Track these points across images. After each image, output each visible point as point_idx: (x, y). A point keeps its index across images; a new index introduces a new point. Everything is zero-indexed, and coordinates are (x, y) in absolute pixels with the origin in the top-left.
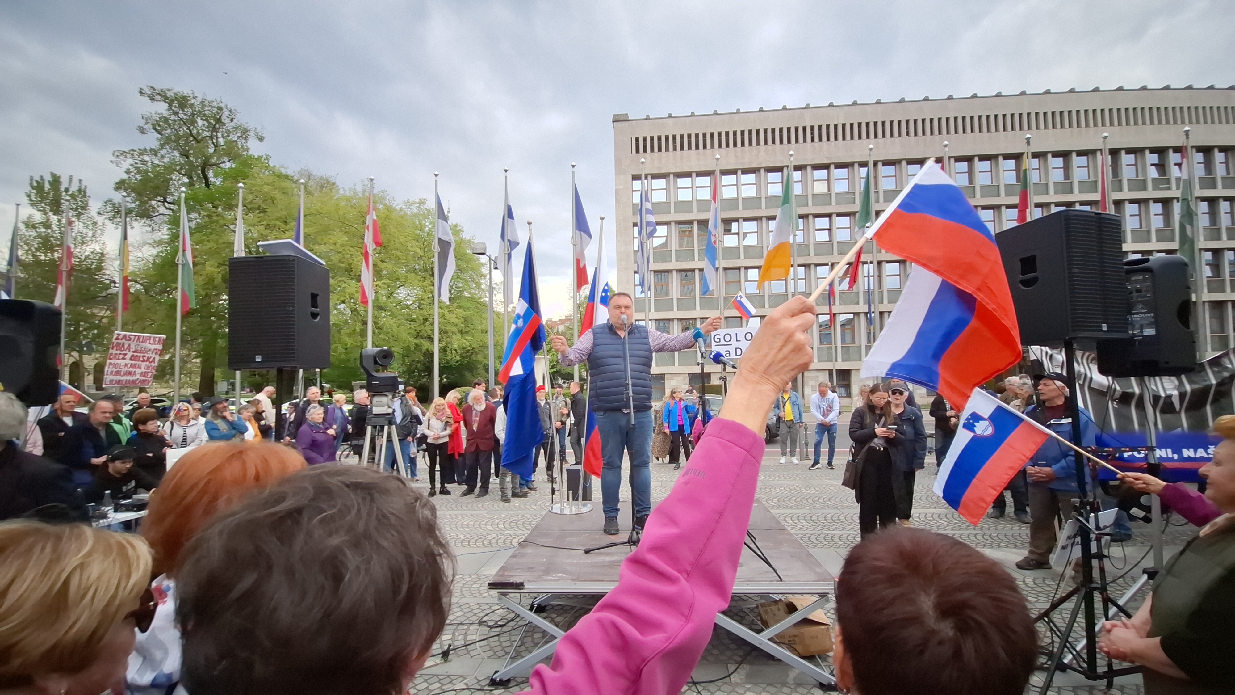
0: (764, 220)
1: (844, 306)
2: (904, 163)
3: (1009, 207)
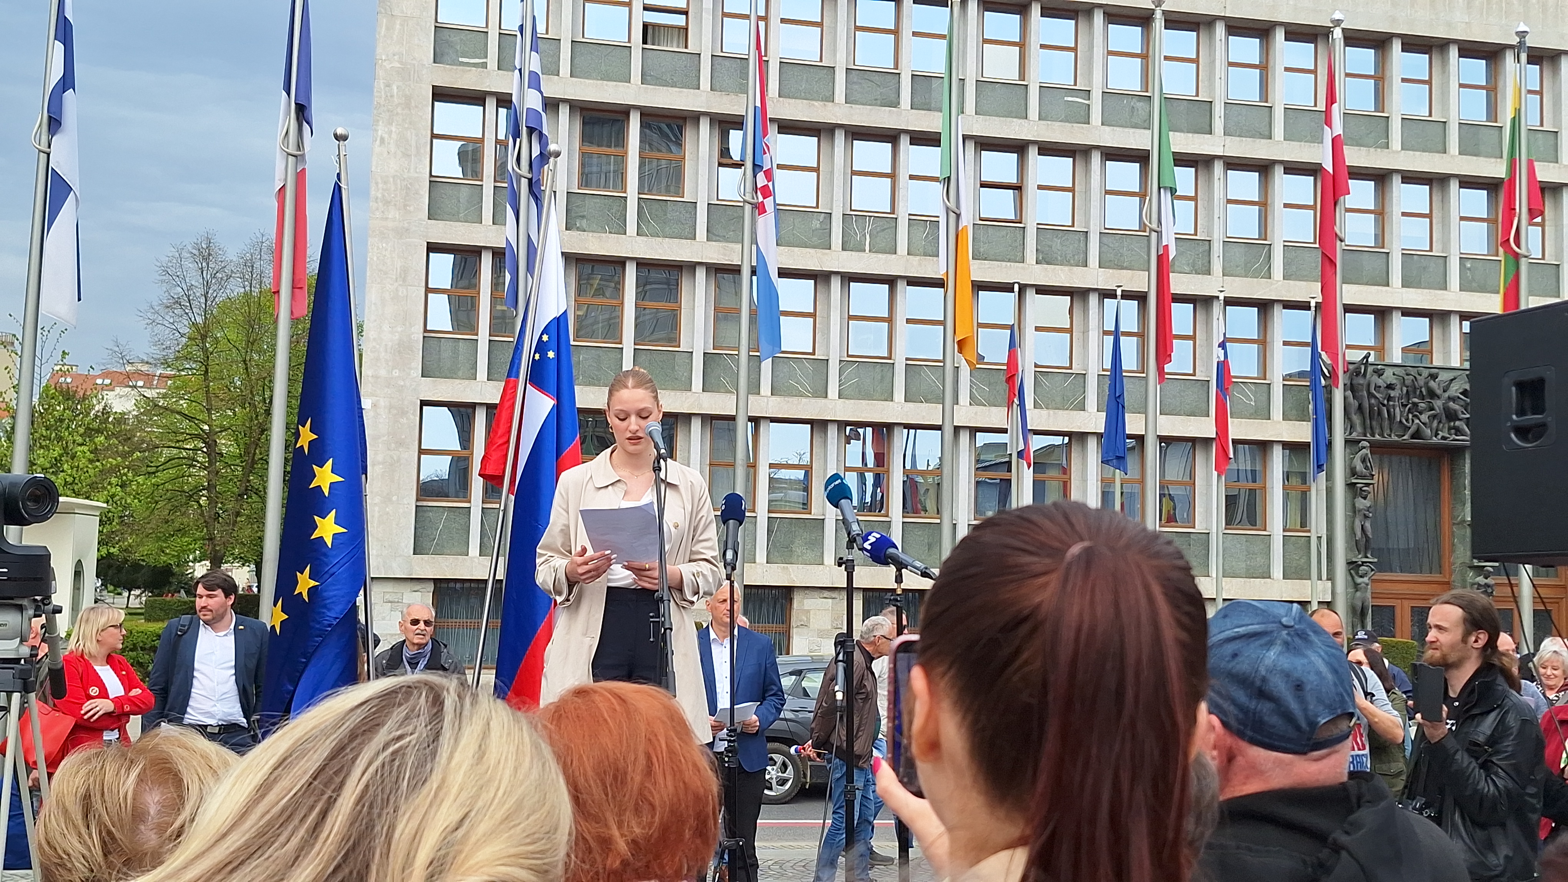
0: (840, 137)
1: (1044, 412)
2: (1220, 29)
3: (1468, 182)
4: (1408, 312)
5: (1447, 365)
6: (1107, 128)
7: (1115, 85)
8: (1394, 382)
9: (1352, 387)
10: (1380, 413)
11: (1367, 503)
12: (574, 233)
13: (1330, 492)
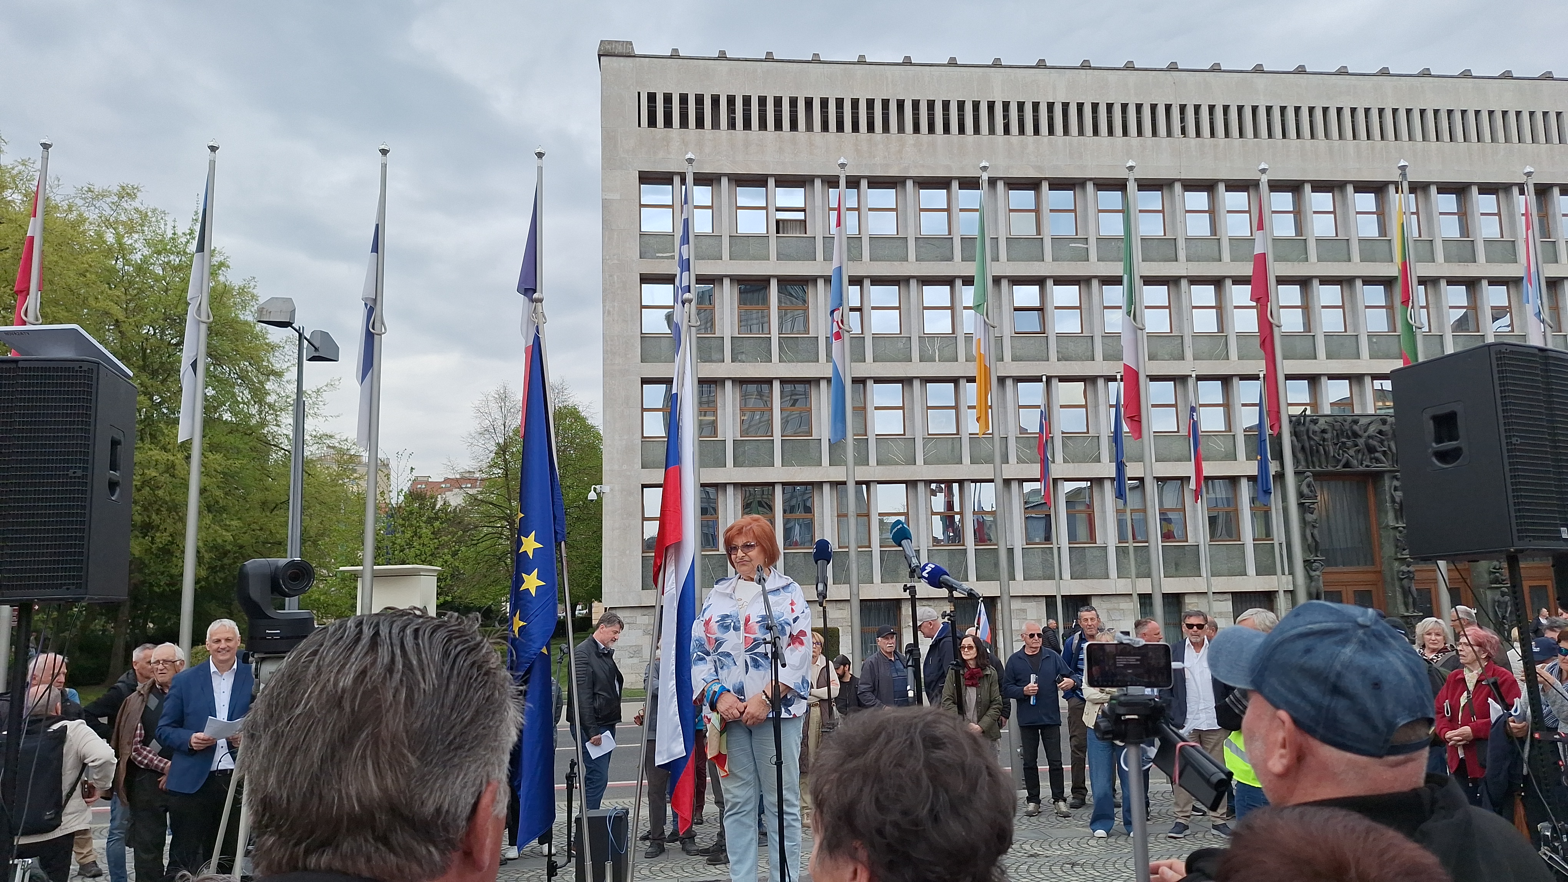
4: (1332, 377)
5: (1365, 413)
6: (1101, 263)
7: (1103, 233)
8: (1327, 427)
9: (1295, 434)
10: (1318, 451)
11: (1314, 516)
12: (737, 364)
13: (1286, 510)
